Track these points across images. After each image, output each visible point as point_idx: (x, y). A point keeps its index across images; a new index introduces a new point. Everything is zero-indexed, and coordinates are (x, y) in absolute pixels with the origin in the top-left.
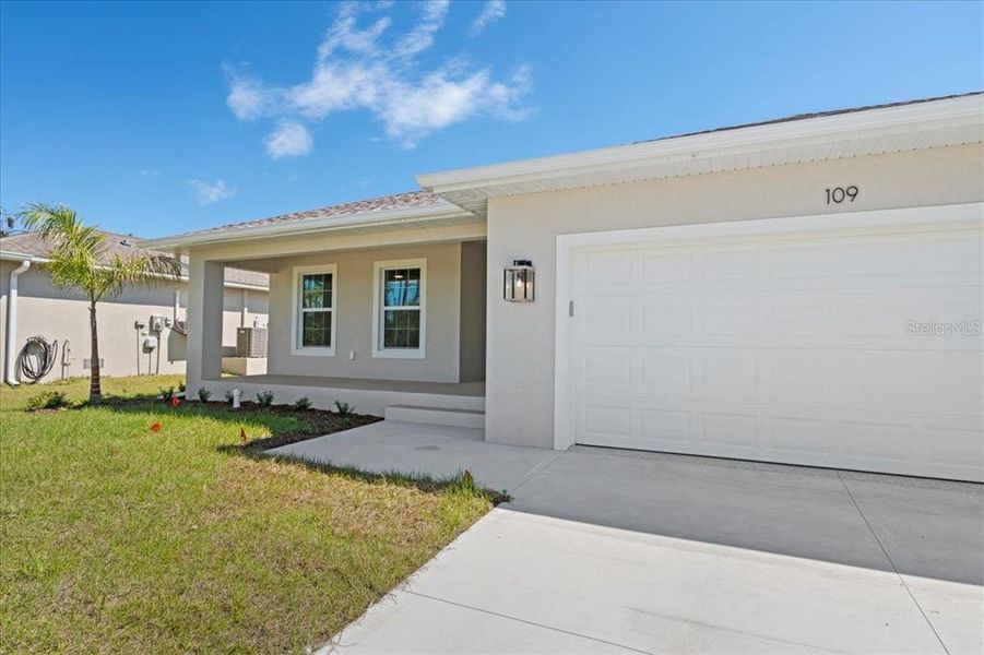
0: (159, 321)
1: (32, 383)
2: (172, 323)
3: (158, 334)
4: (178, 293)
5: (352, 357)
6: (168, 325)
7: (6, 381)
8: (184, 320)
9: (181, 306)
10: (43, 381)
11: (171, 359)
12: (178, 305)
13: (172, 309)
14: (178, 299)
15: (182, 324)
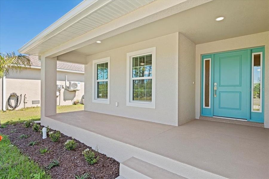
0: (59, 86)
1: (13, 110)
2: (65, 87)
3: (60, 91)
4: (66, 76)
5: (117, 105)
6: (63, 88)
7: (3, 109)
8: (69, 86)
9: (67, 81)
10: (17, 109)
11: (65, 100)
12: (66, 80)
13: (65, 82)
14: (66, 78)
15: (68, 87)
